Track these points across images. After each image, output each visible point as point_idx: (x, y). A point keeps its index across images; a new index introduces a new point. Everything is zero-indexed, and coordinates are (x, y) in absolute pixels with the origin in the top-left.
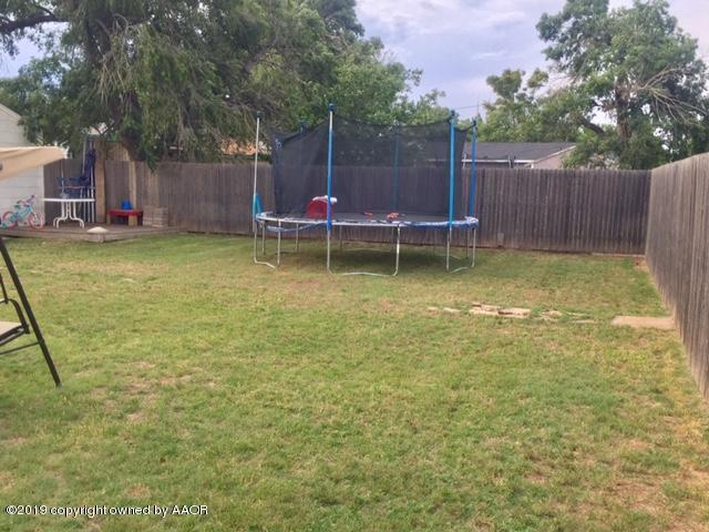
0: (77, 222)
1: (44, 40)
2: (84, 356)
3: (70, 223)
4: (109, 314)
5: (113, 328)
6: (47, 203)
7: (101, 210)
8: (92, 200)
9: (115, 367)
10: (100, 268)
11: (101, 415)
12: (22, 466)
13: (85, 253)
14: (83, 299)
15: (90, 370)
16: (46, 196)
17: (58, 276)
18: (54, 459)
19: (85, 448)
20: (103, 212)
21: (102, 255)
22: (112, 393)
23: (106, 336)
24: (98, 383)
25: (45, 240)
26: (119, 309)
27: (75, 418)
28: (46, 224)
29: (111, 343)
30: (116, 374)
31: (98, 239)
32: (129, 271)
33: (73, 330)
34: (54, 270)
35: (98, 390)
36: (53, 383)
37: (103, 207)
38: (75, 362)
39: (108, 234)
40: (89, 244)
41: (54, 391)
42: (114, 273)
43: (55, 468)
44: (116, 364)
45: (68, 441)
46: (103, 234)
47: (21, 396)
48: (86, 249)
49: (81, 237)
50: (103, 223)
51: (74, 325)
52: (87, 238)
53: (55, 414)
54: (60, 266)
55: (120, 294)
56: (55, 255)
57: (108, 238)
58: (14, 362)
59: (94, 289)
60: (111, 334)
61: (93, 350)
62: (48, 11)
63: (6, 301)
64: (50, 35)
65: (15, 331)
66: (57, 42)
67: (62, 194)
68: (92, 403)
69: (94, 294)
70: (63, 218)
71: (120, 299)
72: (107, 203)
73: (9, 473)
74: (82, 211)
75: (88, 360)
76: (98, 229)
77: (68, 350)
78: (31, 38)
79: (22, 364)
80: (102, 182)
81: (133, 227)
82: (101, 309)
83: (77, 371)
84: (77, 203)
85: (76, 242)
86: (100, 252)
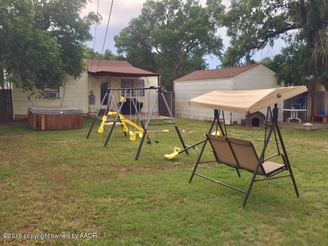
0: (297, 120)
1: (287, 39)
2: (309, 185)
3: (294, 121)
4: (317, 166)
5: (321, 173)
6: (284, 111)
7: (309, 115)
8: (305, 110)
9: (324, 193)
10: (311, 143)
11: (321, 216)
12: (286, 231)
13: (303, 135)
14: (304, 157)
15: (312, 192)
16: (284, 108)
17: (291, 145)
18: (300, 232)
19: (315, 230)
20: (310, 115)
21: (310, 136)
22: (324, 205)
23: (318, 176)
24: (317, 199)
25: (283, 128)
26: (323, 164)
27: (308, 214)
28: (284, 121)
29: (320, 180)
30: (326, 196)
31: (308, 129)
32: (325, 145)
33: (301, 171)
34: (289, 142)
35: (318, 203)
36: (296, 195)
37: (310, 114)
38: (305, 187)
39: (313, 126)
40: (304, 131)
41: (296, 199)
42: (318, 146)
43: (301, 236)
44: (325, 191)
45: (306, 225)
46: (310, 126)
47: (282, 198)
48: (303, 133)
49: (300, 127)
50: (310, 121)
51: (302, 169)
52: (303, 128)
53: (298, 210)
54: (291, 140)
55: (323, 156)
56: (288, 135)
57: (313, 128)
58: (276, 182)
59: (309, 152)
60: (320, 176)
61: (313, 183)
62: (290, 25)
63: (279, 154)
64: (290, 36)
65: (281, 168)
66: (293, 38)
67: (292, 107)
68: (315, 209)
69: (309, 155)
70: (291, 118)
71: (323, 159)
72: (312, 112)
73: (281, 233)
74: (300, 115)
75: (311, 187)
76: (308, 124)
77: (301, 180)
78: (282, 38)
79: (280, 183)
80: (311, 102)
81: (325, 124)
82: (314, 163)
83: (306, 191)
84: (298, 111)
85: (298, 130)
86: (309, 135)
